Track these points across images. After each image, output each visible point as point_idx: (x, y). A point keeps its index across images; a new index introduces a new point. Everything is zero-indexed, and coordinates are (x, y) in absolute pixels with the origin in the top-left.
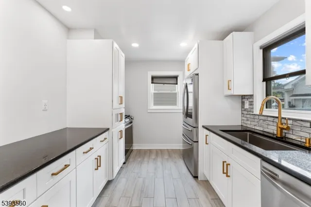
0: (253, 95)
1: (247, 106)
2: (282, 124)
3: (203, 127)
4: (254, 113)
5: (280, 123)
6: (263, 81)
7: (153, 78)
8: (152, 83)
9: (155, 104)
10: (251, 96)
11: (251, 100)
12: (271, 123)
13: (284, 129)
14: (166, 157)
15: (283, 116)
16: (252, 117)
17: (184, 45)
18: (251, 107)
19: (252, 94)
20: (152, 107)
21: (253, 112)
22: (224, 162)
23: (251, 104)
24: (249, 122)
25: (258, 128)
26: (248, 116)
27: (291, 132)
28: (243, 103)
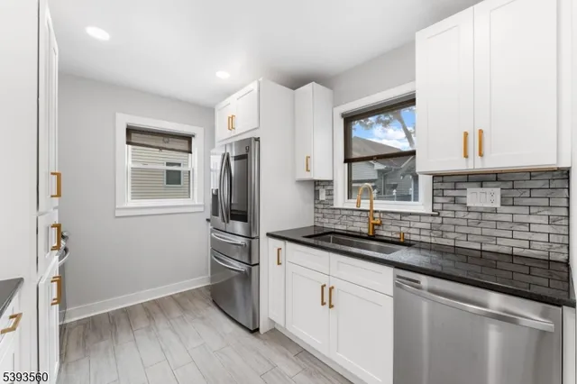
0: (332, 181)
1: (323, 197)
2: (374, 219)
3: (269, 235)
4: (335, 206)
5: (371, 218)
6: (345, 162)
7: (130, 131)
8: (128, 143)
9: (136, 195)
10: (330, 182)
11: (329, 188)
12: (358, 219)
13: (376, 224)
14: (176, 313)
15: (374, 209)
16: (330, 212)
17: (223, 76)
18: (330, 197)
19: (331, 179)
20: (128, 202)
21: (332, 205)
22: (323, 287)
23: (330, 193)
24: (327, 220)
25: (339, 227)
26: (325, 211)
27: (381, 228)
28: (317, 193)
